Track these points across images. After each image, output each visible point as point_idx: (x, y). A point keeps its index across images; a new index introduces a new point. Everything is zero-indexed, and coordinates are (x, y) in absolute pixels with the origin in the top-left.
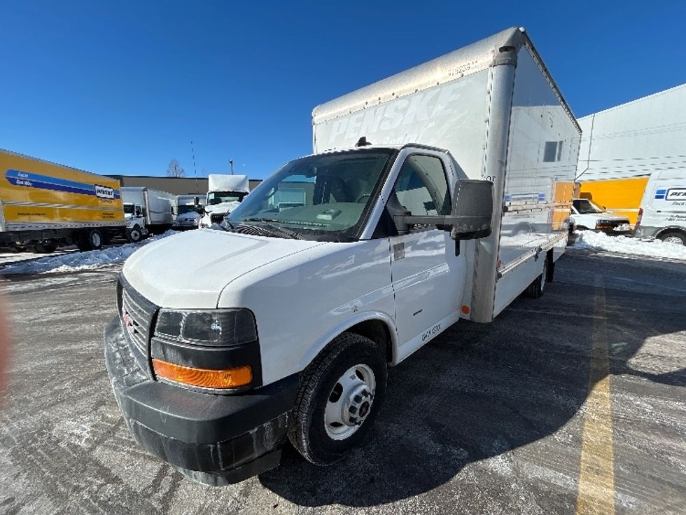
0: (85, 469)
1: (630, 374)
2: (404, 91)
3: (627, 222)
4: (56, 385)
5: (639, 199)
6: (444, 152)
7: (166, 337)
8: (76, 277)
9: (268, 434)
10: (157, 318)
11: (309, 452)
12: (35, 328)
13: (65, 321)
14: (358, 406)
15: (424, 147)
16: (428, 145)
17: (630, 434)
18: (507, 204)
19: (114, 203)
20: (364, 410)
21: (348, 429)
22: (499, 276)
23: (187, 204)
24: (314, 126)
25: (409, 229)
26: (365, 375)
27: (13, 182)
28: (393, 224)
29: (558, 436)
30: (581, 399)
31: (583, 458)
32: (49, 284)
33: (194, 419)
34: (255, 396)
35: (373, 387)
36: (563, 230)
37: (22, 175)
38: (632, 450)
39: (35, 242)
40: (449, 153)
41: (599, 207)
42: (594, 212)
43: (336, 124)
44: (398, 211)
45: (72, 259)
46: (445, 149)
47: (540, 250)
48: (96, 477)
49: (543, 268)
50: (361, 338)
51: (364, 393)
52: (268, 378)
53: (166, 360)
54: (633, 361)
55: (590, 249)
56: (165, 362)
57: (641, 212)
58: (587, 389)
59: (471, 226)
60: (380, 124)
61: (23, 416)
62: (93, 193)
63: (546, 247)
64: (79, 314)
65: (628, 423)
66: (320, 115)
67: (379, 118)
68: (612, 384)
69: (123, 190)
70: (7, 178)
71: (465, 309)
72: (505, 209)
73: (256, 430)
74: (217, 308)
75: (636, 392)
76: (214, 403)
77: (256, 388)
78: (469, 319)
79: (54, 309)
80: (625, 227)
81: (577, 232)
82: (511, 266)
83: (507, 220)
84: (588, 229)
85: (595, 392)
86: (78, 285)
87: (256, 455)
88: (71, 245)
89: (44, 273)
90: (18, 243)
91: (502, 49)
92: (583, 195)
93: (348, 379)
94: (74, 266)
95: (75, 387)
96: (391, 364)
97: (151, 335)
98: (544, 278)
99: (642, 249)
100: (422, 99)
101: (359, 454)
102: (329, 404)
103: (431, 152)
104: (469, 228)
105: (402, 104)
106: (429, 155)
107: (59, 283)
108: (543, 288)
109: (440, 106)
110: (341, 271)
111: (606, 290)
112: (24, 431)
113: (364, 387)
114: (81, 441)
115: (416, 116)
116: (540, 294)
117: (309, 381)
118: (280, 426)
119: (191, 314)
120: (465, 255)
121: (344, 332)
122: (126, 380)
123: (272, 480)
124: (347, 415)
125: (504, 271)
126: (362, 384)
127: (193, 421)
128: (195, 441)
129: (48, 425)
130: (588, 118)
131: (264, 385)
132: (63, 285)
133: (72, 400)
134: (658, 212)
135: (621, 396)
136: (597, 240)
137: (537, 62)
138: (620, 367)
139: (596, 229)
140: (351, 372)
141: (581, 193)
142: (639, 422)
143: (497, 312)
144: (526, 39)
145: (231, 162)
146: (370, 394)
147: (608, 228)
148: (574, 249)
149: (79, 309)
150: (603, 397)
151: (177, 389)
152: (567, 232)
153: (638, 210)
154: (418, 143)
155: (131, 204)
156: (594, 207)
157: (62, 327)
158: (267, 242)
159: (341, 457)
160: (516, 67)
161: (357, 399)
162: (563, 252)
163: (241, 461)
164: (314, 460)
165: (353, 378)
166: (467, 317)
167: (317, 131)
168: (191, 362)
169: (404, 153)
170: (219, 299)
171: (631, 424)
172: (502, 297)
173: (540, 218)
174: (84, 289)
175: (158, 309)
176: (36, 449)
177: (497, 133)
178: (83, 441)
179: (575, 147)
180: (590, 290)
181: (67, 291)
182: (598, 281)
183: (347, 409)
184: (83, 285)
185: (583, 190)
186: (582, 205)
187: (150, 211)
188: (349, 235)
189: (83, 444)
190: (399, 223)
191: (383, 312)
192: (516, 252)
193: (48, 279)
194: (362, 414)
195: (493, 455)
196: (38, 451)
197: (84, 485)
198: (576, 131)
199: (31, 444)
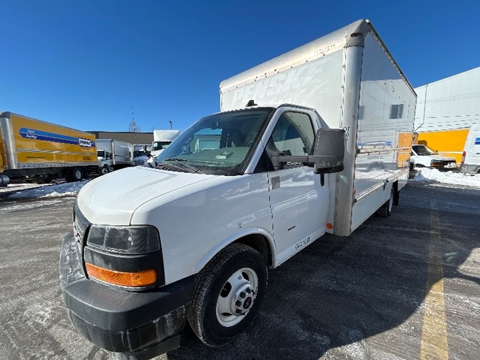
0: (43, 342)
1: (460, 277)
2: (282, 68)
3: (454, 161)
4: (33, 277)
5: (463, 145)
6: (312, 110)
7: (95, 247)
8: (61, 200)
9: (169, 323)
10: (89, 232)
11: (204, 337)
12: (27, 236)
13: (49, 231)
14: (243, 300)
15: (297, 107)
16: (300, 105)
17: (462, 328)
18: (360, 147)
19: (92, 150)
20: (247, 304)
21: (235, 319)
22: (355, 201)
23: (140, 150)
24: (221, 95)
25: (282, 166)
26: (250, 276)
27: (24, 136)
28: (270, 162)
29: (402, 328)
30: (421, 297)
31: (422, 347)
32: (42, 205)
33: (110, 311)
34: (158, 293)
35: (256, 285)
36: (405, 167)
37: (30, 132)
38: (464, 342)
39: (37, 176)
40: (315, 111)
41: (432, 150)
42: (429, 154)
43: (236, 92)
44: (275, 153)
45: (60, 188)
46: (313, 108)
47: (388, 181)
48: (48, 349)
49: (390, 195)
50: (246, 248)
51: (248, 290)
52: (169, 279)
53: (94, 264)
54: (462, 267)
55: (427, 182)
56: (93, 266)
57: (464, 154)
58: (425, 289)
59: (329, 164)
60: (266, 92)
61: (7, 300)
62: (77, 143)
63: (392, 180)
64: (58, 226)
65: (459, 318)
66: (226, 87)
67: (266, 87)
68: (446, 285)
69: (98, 141)
70: (20, 133)
71: (329, 226)
72: (358, 152)
73: (158, 320)
74: (130, 225)
75: (465, 293)
76: (127, 298)
77: (160, 287)
78: (332, 233)
79: (42, 222)
80: (453, 165)
81: (416, 169)
82: (365, 193)
83: (361, 159)
84: (424, 166)
85: (431, 291)
86: (61, 205)
87: (159, 340)
88: (61, 178)
89: (40, 197)
90: (27, 177)
91: (353, 35)
92: (420, 142)
93: (235, 279)
94: (61, 192)
95: (47, 279)
96: (271, 267)
97: (84, 244)
98: (391, 202)
99: (467, 182)
100: (296, 73)
101: (244, 336)
102: (220, 298)
103: (302, 110)
104: (327, 164)
105: (281, 77)
106: (300, 113)
107: (49, 204)
108: (391, 210)
109: (309, 77)
110: (240, 194)
111: (440, 211)
112: (4, 312)
113: (248, 285)
114: (43, 320)
115: (291, 85)
116: (389, 214)
117: (204, 280)
118: (178, 316)
119: (112, 229)
120: (329, 185)
121: (232, 243)
122: (69, 277)
123: (177, 356)
124: (234, 307)
125: (359, 197)
126: (247, 283)
127: (108, 313)
128: (110, 329)
129: (22, 307)
130: (423, 88)
131: (166, 284)
132: (51, 206)
133: (41, 289)
134: (478, 154)
135: (453, 295)
136: (432, 175)
137: (380, 44)
138: (451, 272)
139: (431, 167)
140: (239, 273)
141: (419, 141)
142: (469, 317)
143: (354, 227)
144: (371, 28)
145: (171, 122)
146: (253, 291)
147: (440, 166)
148: (414, 181)
149: (59, 223)
150: (438, 296)
151: (102, 286)
152: (409, 169)
153: (462, 153)
154: (293, 104)
155: (103, 150)
156: (429, 150)
157: (46, 235)
158: (175, 175)
159: (230, 340)
160: (363, 47)
161: (242, 295)
162: (406, 183)
163: (147, 345)
164: (208, 343)
165: (240, 278)
166: (331, 231)
167: (223, 98)
168: (110, 266)
169: (280, 110)
170: (131, 219)
171: (462, 319)
172: (357, 217)
173: (388, 159)
174: (64, 209)
175: (90, 225)
176: (10, 326)
177: (351, 95)
178: (44, 321)
179: (413, 107)
180: (427, 212)
181: (53, 209)
182: (433, 206)
183: (234, 303)
184: (65, 206)
185: (420, 139)
186: (420, 149)
187: (115, 156)
188: (237, 170)
189: (44, 323)
190: (275, 161)
191: (265, 229)
192: (369, 183)
193: (42, 202)
194: (245, 307)
195: (350, 342)
196: (12, 327)
197: (38, 356)
198: (413, 95)
199: (7, 322)
